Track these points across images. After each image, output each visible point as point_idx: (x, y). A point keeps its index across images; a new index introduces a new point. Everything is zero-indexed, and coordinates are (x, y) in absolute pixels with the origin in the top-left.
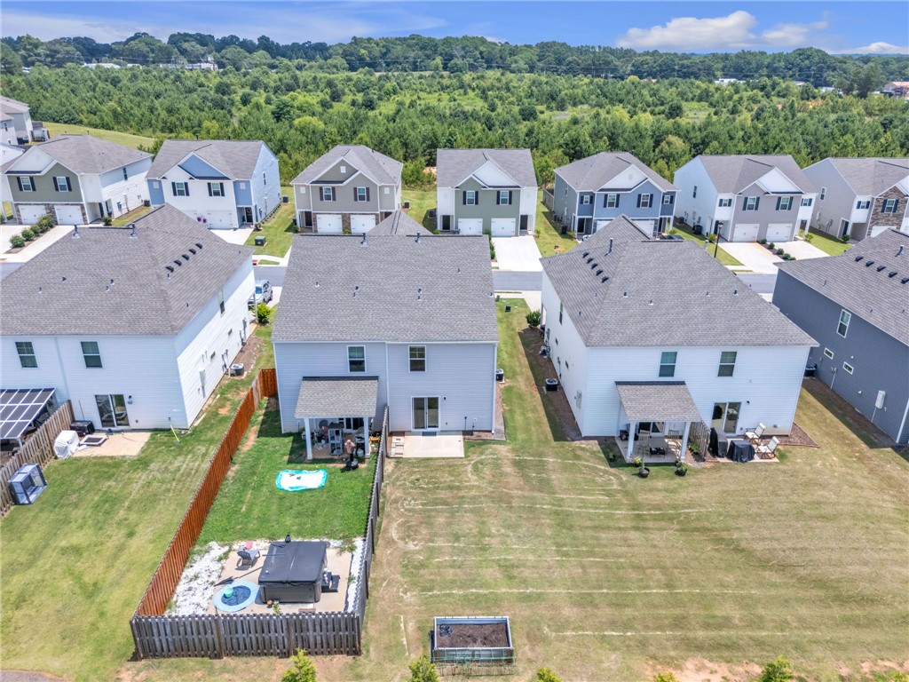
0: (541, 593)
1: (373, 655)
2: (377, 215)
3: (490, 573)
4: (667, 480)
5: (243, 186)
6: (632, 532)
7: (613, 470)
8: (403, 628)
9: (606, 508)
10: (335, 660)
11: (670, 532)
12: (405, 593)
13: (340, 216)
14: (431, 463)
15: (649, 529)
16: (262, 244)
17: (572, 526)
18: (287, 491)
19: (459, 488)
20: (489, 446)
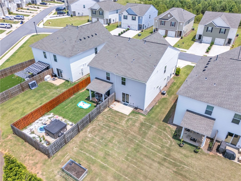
0: (108, 167)
1: (53, 160)
2: (176, 31)
3: (101, 154)
4: (188, 152)
5: (141, 18)
6: (156, 163)
7: (172, 139)
8: (65, 157)
9: (156, 151)
10: (45, 156)
11: (171, 170)
12: (75, 147)
13: (165, 30)
14: (118, 113)
15: (164, 165)
16: (140, 36)
17: (138, 151)
18: (78, 107)
19: (117, 124)
20: (138, 115)
